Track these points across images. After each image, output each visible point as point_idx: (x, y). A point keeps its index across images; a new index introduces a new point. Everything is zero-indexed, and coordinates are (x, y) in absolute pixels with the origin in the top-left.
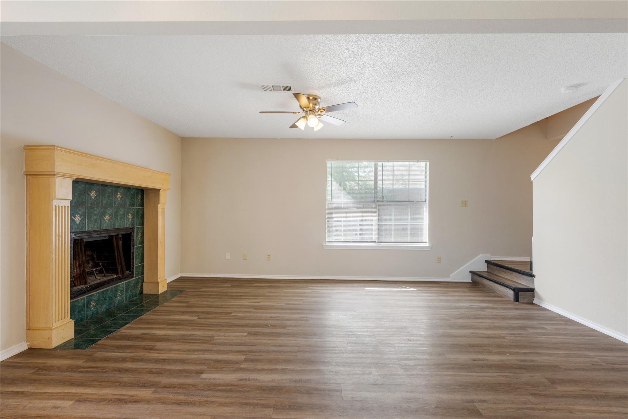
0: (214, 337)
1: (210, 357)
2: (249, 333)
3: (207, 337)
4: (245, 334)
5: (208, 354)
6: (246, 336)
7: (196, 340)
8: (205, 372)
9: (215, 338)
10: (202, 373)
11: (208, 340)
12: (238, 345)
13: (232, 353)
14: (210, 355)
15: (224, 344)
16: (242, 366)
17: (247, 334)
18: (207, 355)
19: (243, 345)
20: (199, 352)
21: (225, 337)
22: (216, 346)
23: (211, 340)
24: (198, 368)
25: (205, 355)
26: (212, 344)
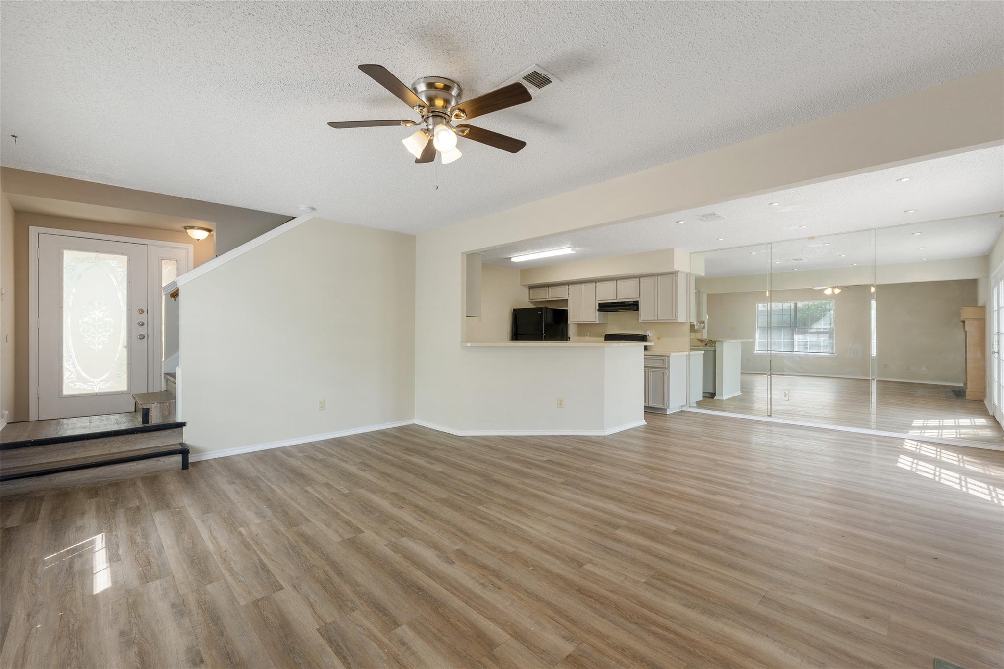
0: (644, 582)
1: (661, 547)
2: (581, 565)
3: (659, 589)
4: (588, 567)
5: (663, 552)
6: (591, 562)
7: (680, 589)
8: (671, 531)
9: (645, 580)
10: (674, 531)
11: (658, 579)
12: (614, 550)
13: (630, 542)
14: (660, 550)
15: (634, 561)
16: (626, 523)
17: (585, 567)
18: (665, 552)
19: (606, 547)
20: (677, 562)
21: (626, 576)
22: (648, 563)
23: (653, 578)
24: (679, 539)
25: (668, 553)
26: (653, 568)
